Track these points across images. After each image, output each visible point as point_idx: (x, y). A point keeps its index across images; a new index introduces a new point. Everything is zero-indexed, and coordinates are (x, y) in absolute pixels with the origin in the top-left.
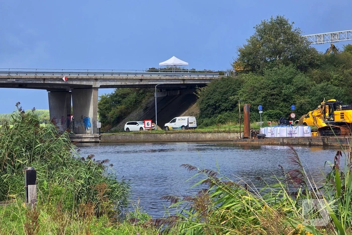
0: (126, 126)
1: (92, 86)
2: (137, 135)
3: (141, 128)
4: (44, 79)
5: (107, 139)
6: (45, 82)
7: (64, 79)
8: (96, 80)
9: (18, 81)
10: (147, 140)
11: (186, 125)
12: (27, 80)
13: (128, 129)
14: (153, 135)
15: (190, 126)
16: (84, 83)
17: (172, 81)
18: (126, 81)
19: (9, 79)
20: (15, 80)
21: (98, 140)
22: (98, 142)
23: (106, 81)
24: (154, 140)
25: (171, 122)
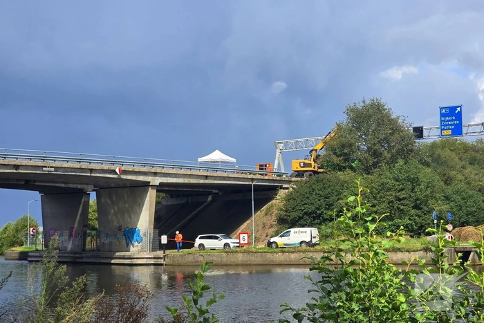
0: (198, 241)
1: (150, 182)
2: (231, 255)
3: (227, 245)
4: (91, 170)
5: (178, 261)
6: (92, 175)
7: (117, 171)
8: (155, 174)
9: (56, 171)
11: (308, 240)
12: (69, 170)
13: (201, 245)
14: (259, 254)
15: (314, 241)
16: (141, 178)
17: (239, 181)
18: (190, 178)
19: (46, 167)
20: (53, 169)
21: (162, 261)
22: (162, 265)
23: (166, 177)
25: (281, 236)
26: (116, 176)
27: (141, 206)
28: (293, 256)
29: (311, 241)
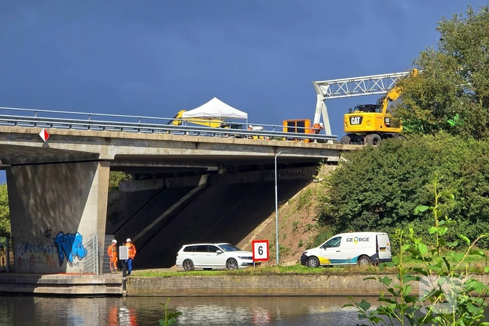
0: (182, 255)
1: (98, 155)
2: (238, 279)
3: (231, 261)
5: (147, 289)
7: (42, 135)
8: (108, 140)
10: (269, 292)
11: (371, 253)
13: (188, 263)
14: (287, 278)
15: (382, 255)
16: (83, 148)
21: (120, 290)
22: (119, 296)
23: (127, 145)
24: (290, 292)
25: (325, 247)
26: (40, 145)
27: (83, 196)
28: (345, 281)
29: (377, 255)
